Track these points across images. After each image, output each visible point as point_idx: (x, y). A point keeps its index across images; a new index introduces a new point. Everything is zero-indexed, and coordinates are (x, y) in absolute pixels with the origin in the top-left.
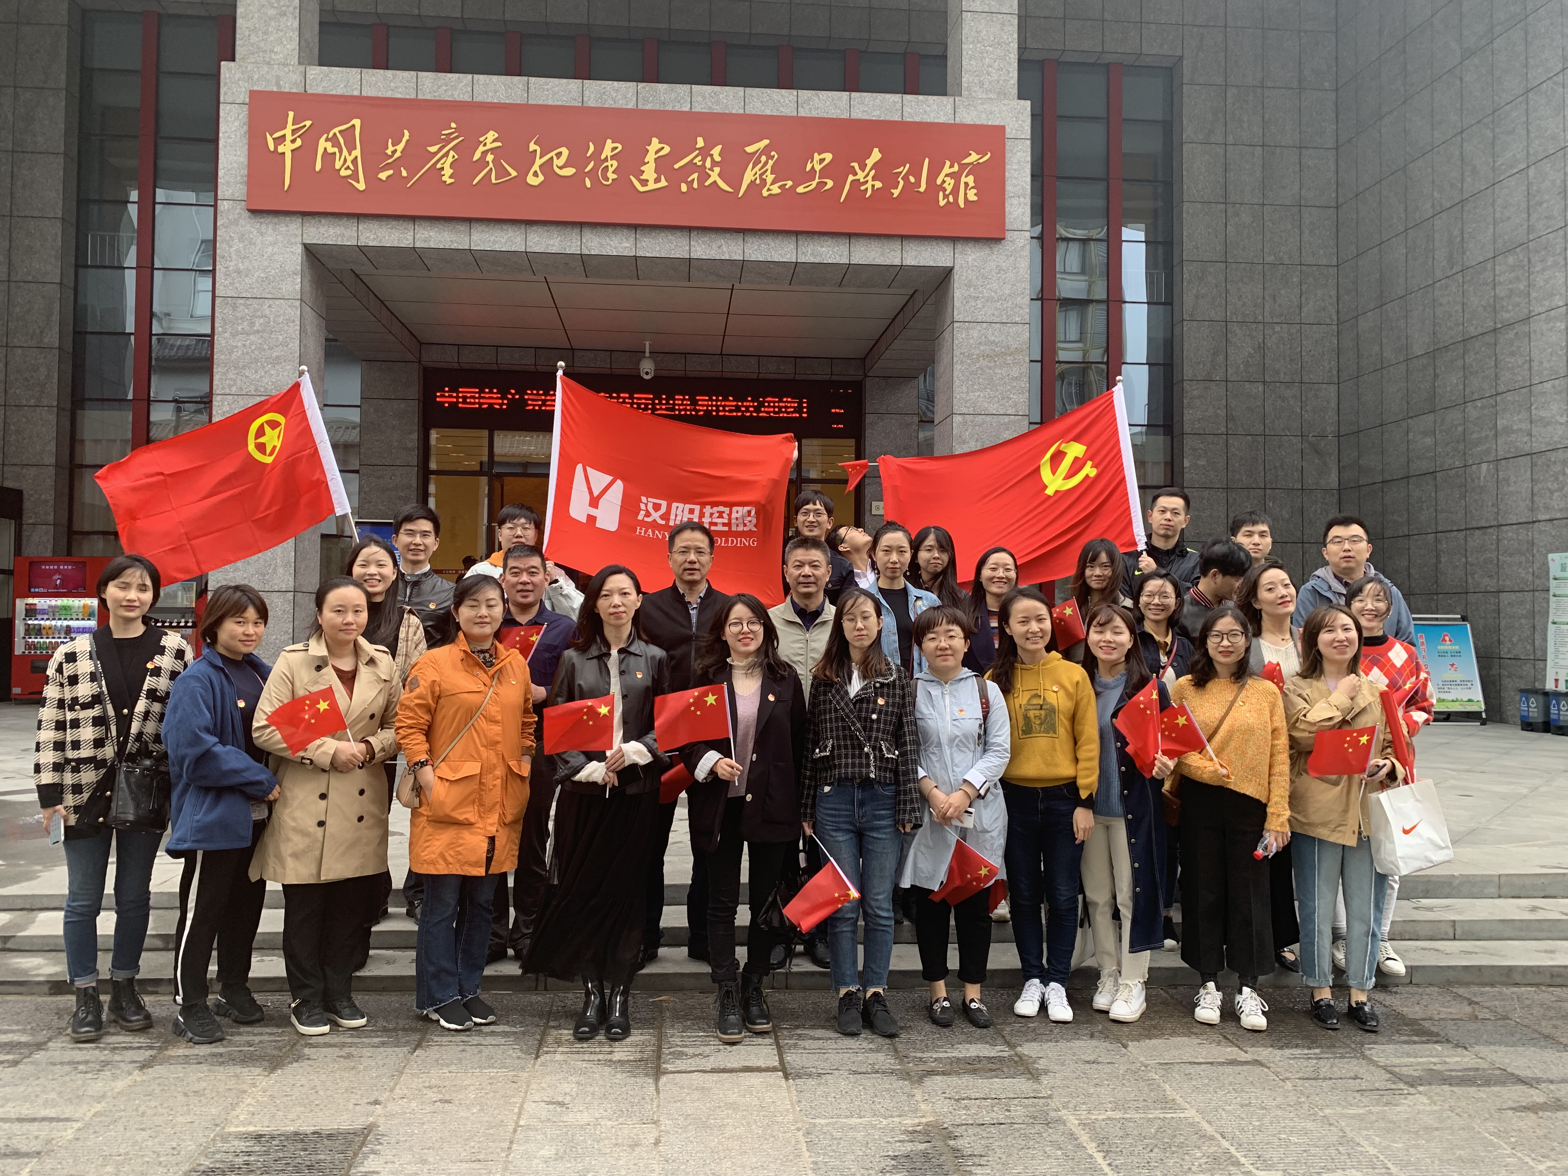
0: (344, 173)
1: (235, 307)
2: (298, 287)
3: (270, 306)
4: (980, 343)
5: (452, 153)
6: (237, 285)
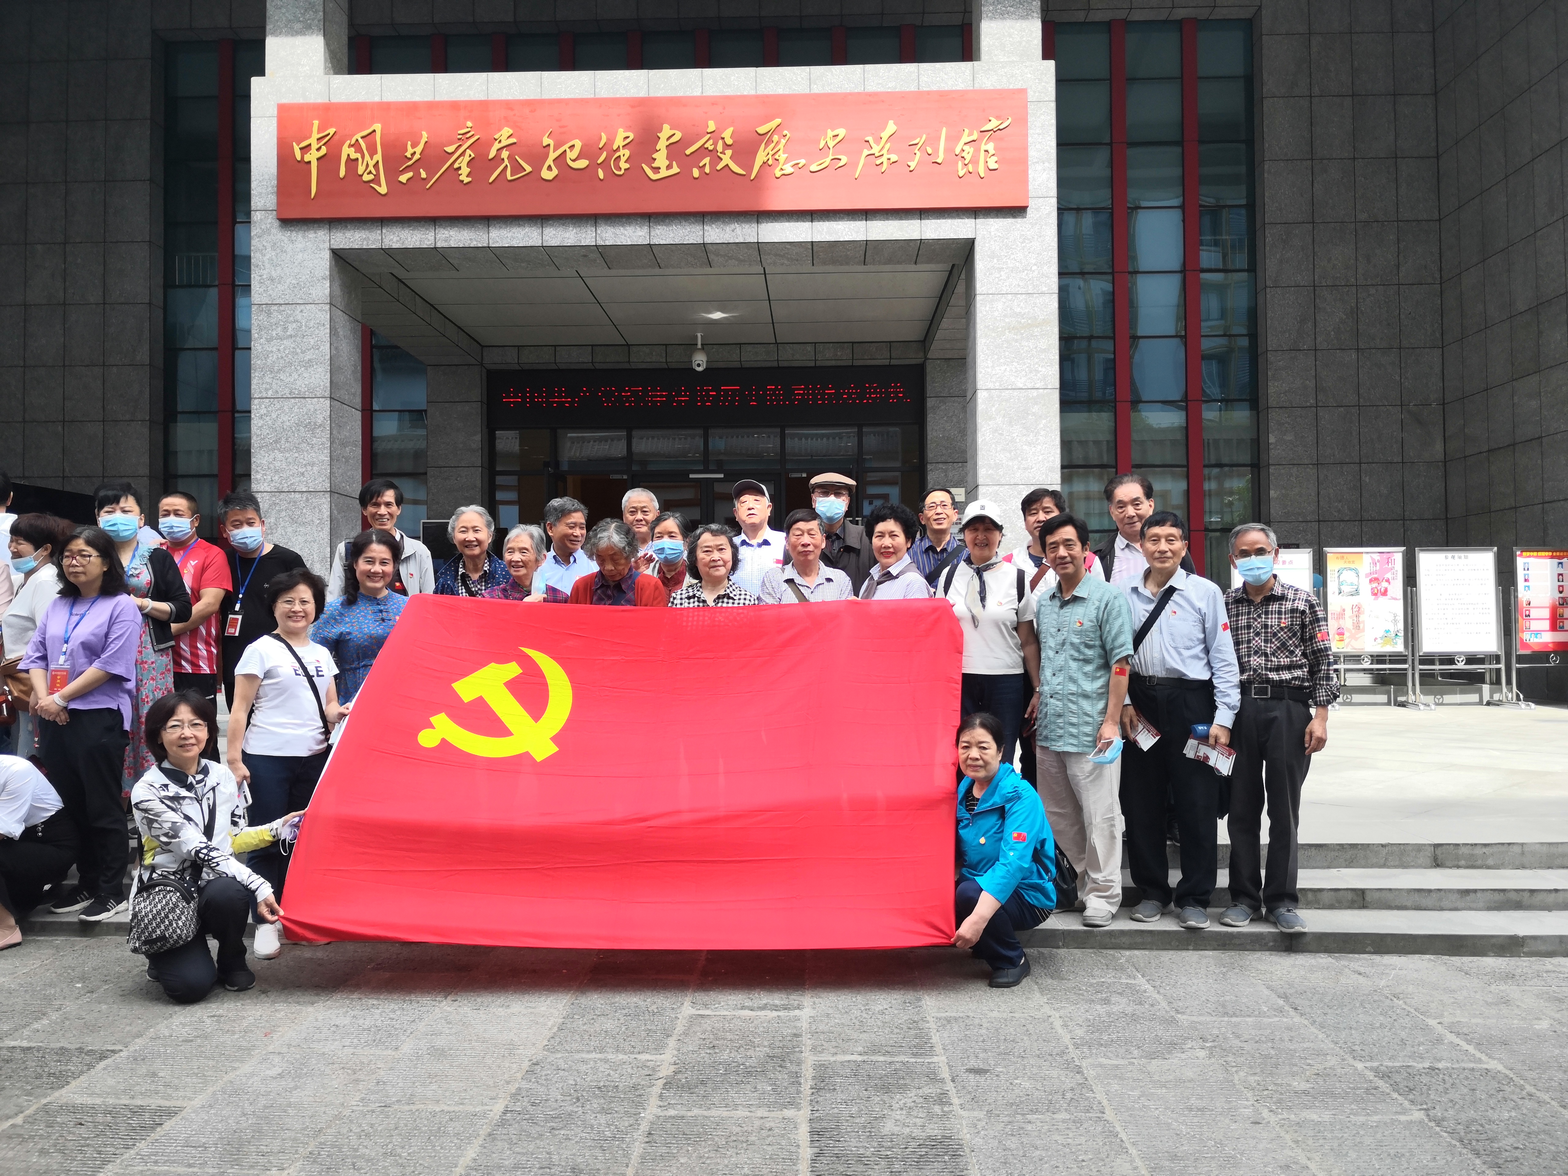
0: (366, 178)
1: (269, 314)
2: (327, 291)
3: (301, 311)
4: (1005, 316)
5: (469, 152)
6: (271, 292)
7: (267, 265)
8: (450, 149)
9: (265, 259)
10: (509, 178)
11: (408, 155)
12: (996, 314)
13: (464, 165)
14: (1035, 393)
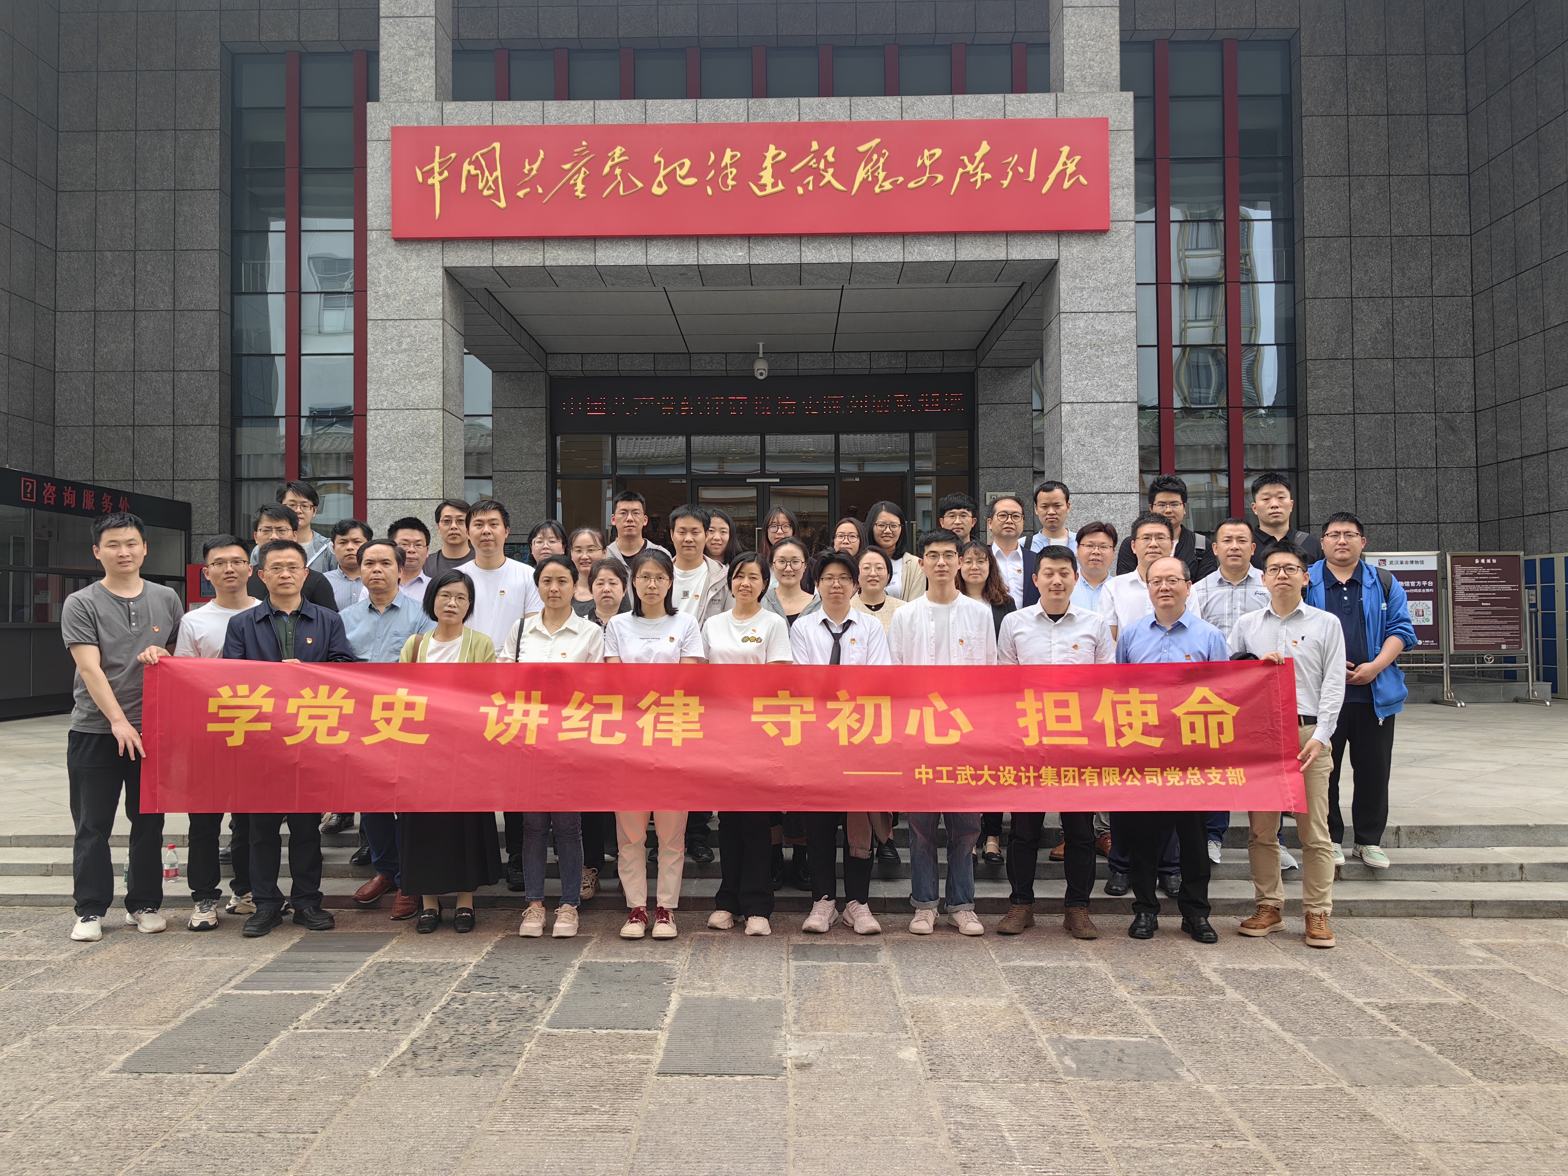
0: (486, 193)
1: (384, 329)
2: (440, 307)
3: (415, 327)
5: (583, 169)
6: (386, 308)
7: (382, 282)
8: (567, 167)
9: (380, 276)
10: (622, 193)
11: (526, 171)
13: (579, 182)
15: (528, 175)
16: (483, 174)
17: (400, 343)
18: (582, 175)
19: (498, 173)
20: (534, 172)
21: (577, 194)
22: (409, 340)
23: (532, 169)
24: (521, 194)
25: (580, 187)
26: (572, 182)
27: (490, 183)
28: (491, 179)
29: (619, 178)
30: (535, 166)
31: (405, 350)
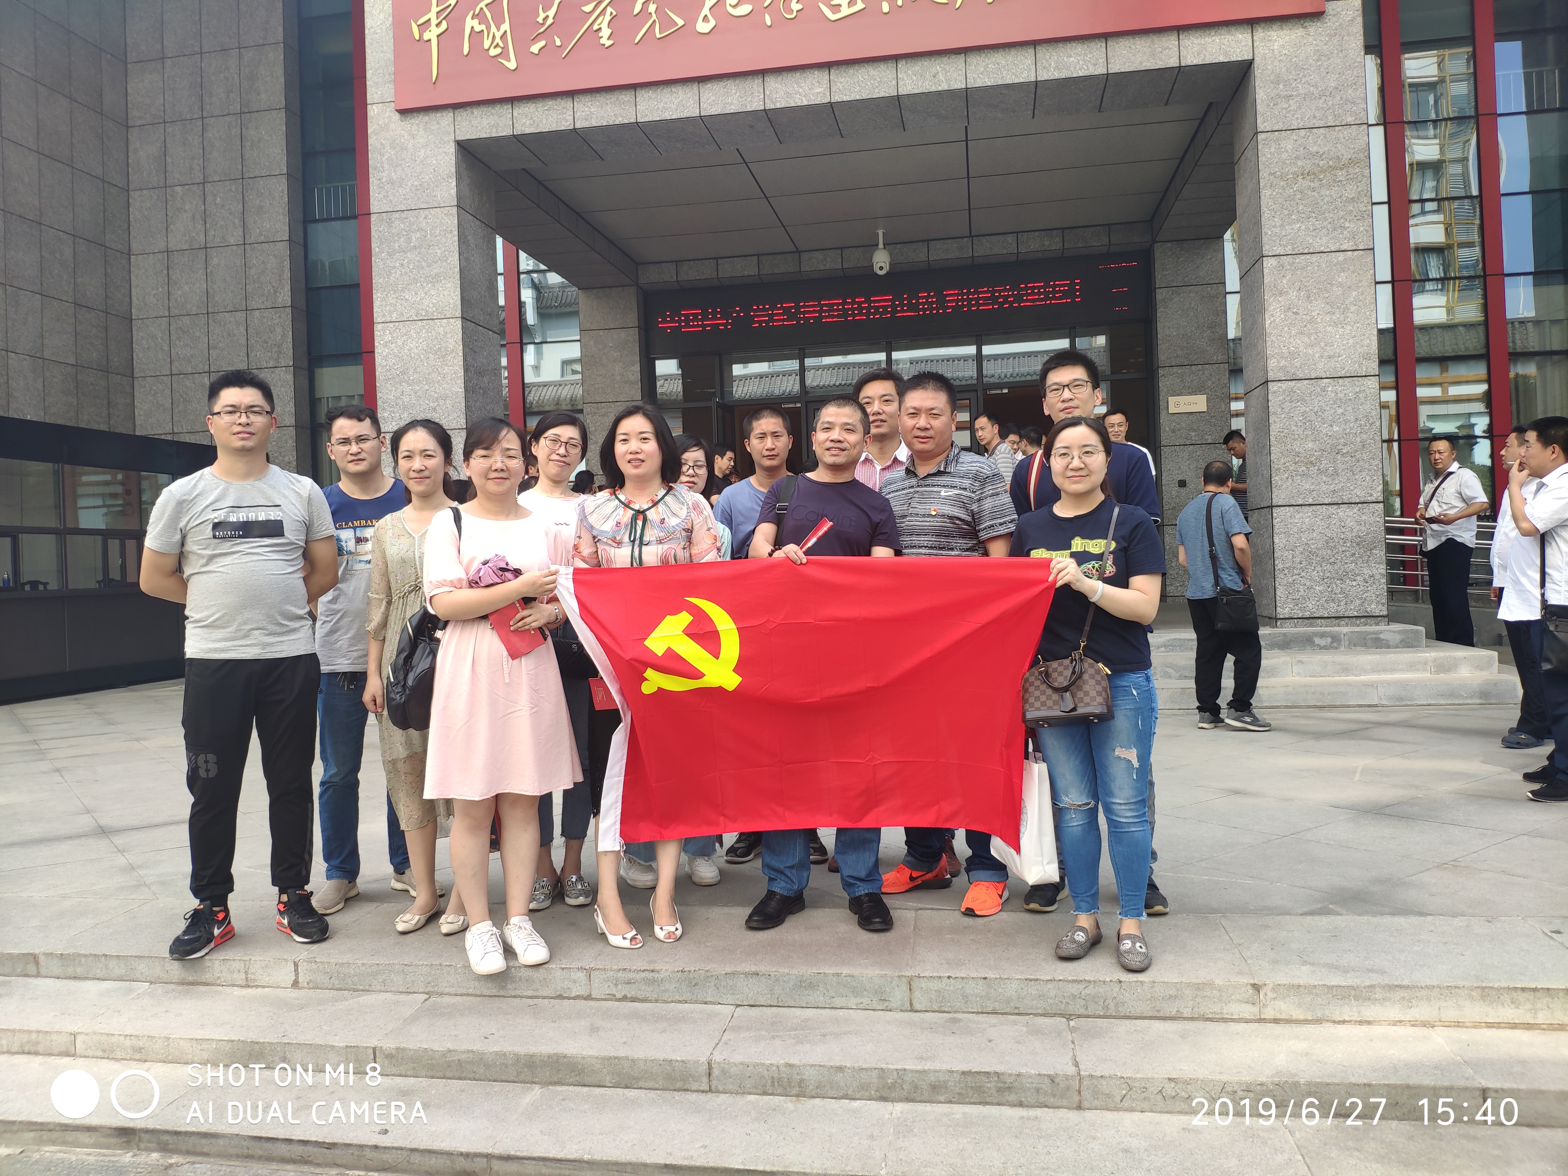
0: (493, 52)
1: (390, 223)
2: (454, 191)
3: (425, 218)
4: (1297, 158)
5: (609, 9)
6: (391, 198)
7: (386, 166)
8: (588, 8)
9: (384, 159)
10: (658, 36)
11: (540, 20)
12: (1284, 156)
13: (604, 26)
14: (1341, 257)
15: (543, 24)
16: (489, 28)
17: (409, 240)
18: (608, 18)
19: (506, 27)
20: (550, 21)
21: (602, 41)
22: (418, 235)
23: (547, 16)
24: (535, 49)
25: (606, 32)
26: (596, 27)
27: (498, 40)
28: (498, 35)
29: (654, 17)
30: (551, 13)
31: (415, 247)
